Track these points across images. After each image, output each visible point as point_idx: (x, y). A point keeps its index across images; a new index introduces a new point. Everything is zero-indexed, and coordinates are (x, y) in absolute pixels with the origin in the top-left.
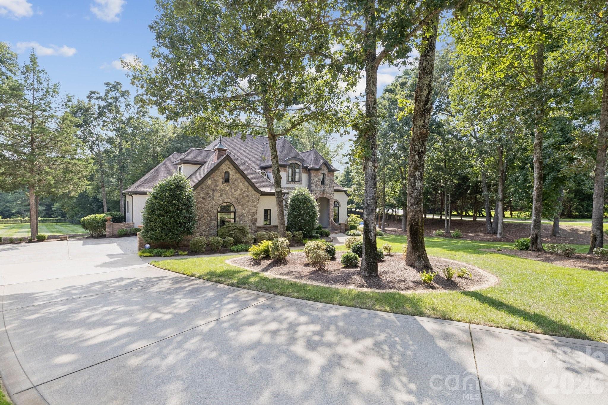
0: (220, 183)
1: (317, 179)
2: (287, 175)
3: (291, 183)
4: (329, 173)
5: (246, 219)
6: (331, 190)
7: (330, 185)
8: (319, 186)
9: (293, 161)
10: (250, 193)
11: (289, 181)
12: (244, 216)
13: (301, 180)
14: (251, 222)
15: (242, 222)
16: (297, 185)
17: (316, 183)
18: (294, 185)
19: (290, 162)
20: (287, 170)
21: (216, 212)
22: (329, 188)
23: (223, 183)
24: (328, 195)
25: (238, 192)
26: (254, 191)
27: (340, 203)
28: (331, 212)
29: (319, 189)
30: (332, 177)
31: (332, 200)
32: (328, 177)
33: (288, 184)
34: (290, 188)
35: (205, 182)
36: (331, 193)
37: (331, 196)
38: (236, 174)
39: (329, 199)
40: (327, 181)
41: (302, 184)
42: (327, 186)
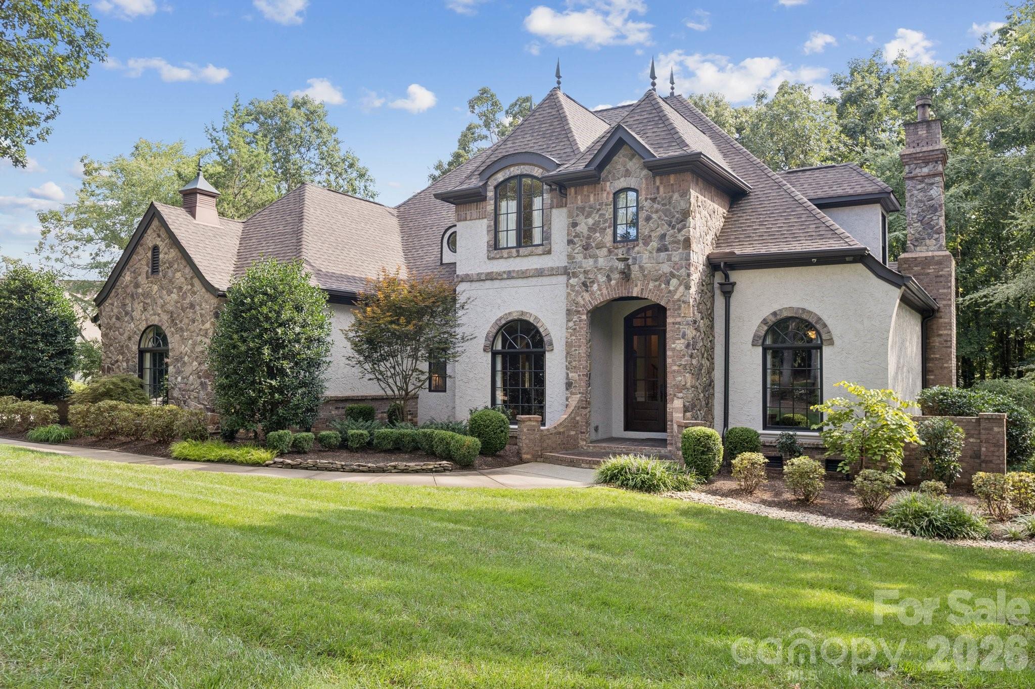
1: (590, 221)
2: (489, 226)
3: (506, 256)
4: (658, 183)
5: (188, 370)
6: (669, 260)
7: (663, 237)
8: (604, 251)
9: (512, 169)
10: (197, 298)
11: (496, 249)
12: (184, 363)
13: (546, 237)
14: (199, 381)
15: (179, 379)
16: (530, 258)
17: (589, 238)
18: (518, 259)
19: (500, 177)
20: (490, 207)
21: (135, 348)
22: (659, 250)
23: (147, 278)
24: (651, 285)
25: (174, 296)
26: (204, 290)
27: (825, 326)
28: (675, 368)
29: (601, 262)
30: (676, 196)
31: (679, 308)
32: (654, 200)
33: (493, 258)
34: (499, 274)
35: (121, 278)
36: (673, 275)
37: (671, 288)
38: (171, 248)
39: (663, 303)
40: (648, 219)
41: (549, 252)
42: (646, 244)
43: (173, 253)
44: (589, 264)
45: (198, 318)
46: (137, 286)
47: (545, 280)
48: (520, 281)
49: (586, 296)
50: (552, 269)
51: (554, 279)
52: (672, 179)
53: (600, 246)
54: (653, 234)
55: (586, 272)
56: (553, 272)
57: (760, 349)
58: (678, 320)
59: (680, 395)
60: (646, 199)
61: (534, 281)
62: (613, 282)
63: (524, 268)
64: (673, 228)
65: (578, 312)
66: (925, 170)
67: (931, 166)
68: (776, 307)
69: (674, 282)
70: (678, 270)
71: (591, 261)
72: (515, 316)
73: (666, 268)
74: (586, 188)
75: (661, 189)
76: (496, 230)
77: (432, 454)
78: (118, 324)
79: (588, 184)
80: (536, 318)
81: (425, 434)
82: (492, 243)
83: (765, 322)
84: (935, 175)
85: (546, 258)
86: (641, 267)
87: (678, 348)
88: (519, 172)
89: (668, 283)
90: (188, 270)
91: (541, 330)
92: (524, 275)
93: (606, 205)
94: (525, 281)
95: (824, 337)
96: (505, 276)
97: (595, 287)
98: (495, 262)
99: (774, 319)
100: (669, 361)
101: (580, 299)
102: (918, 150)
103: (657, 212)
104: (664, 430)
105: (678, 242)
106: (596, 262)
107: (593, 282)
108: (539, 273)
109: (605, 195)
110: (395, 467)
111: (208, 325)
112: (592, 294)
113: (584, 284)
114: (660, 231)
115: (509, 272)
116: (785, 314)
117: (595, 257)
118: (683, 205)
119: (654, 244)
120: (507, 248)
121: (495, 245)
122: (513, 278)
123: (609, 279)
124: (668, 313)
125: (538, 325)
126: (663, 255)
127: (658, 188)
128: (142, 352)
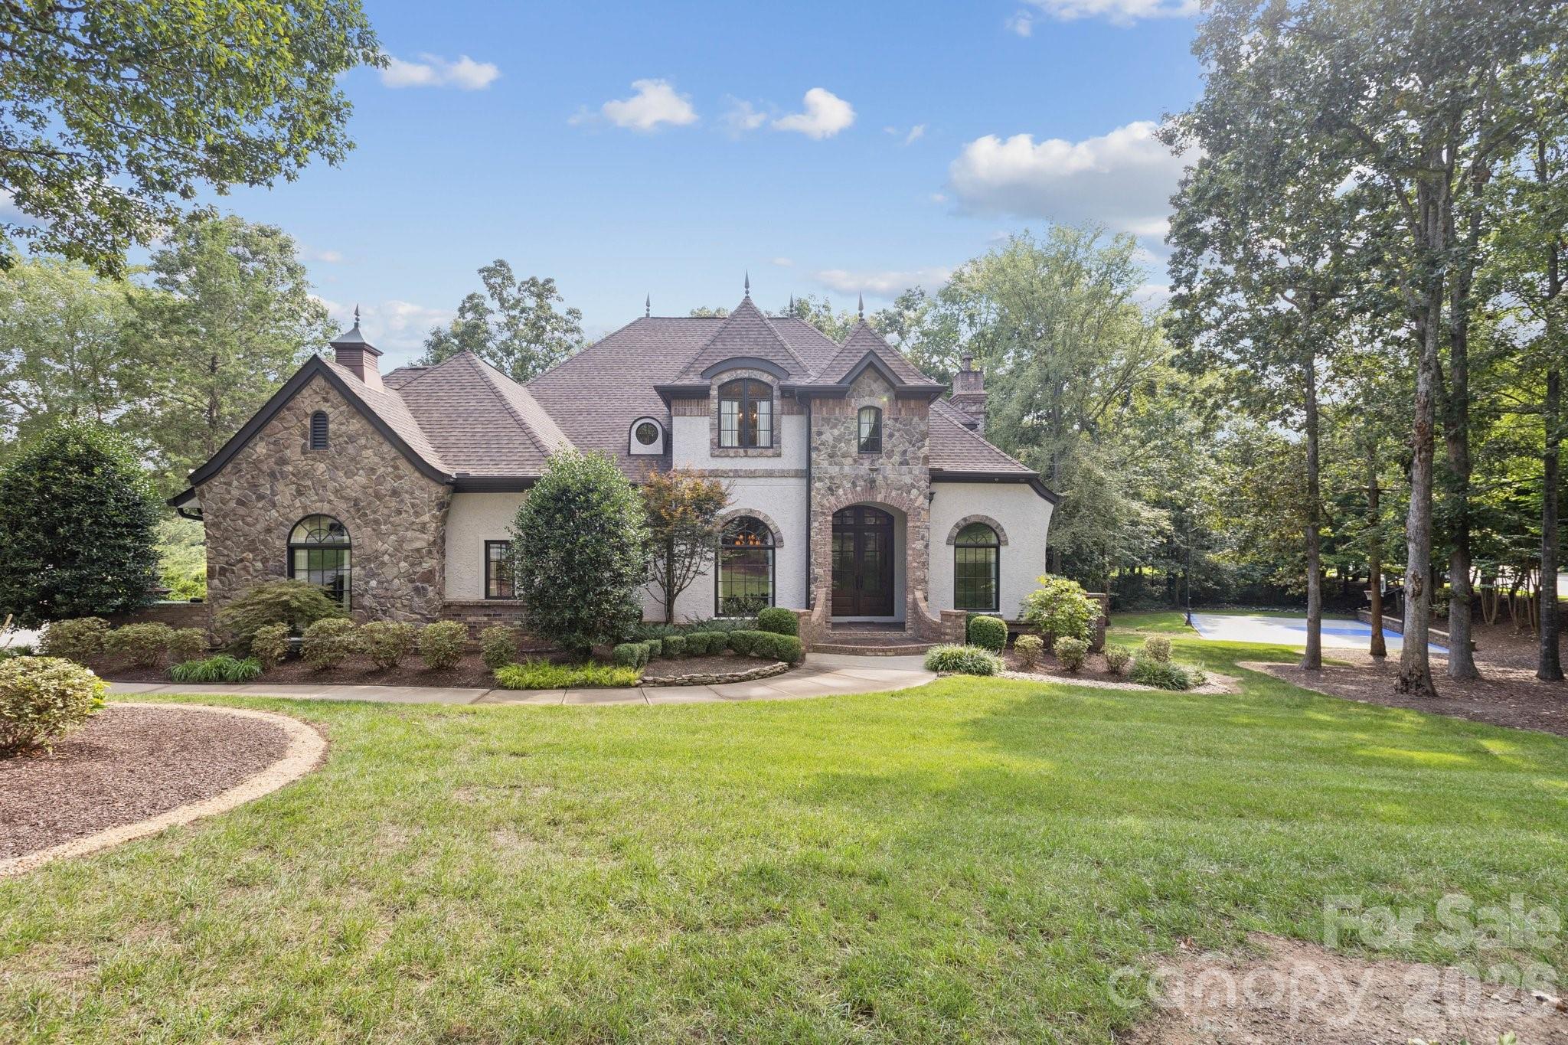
0: (293, 454)
1: (836, 432)
2: (712, 424)
3: (732, 454)
4: (900, 405)
5: (390, 572)
6: (911, 473)
7: (905, 452)
8: (850, 460)
9: (739, 372)
10: (405, 484)
11: (720, 447)
12: (383, 564)
13: (774, 441)
14: (410, 585)
15: (373, 583)
16: (759, 459)
17: (834, 447)
18: (745, 459)
19: (726, 378)
20: (714, 406)
21: (281, 544)
22: (901, 464)
23: (304, 453)
24: (894, 494)
25: (361, 479)
26: (417, 474)
27: (1002, 530)
28: (915, 564)
29: (847, 469)
30: (916, 419)
31: (919, 513)
32: (896, 420)
33: (718, 456)
34: (725, 472)
35: (247, 449)
36: (913, 486)
37: (912, 497)
38: (352, 418)
39: (904, 509)
40: (891, 436)
41: (779, 455)
42: (889, 457)
43: (356, 425)
44: (834, 470)
45: (408, 507)
46: (283, 461)
47: (774, 481)
48: (747, 480)
49: (832, 499)
50: (783, 471)
51: (784, 481)
52: (913, 403)
53: (844, 456)
54: (896, 449)
55: (831, 478)
56: (783, 474)
57: (953, 547)
58: (918, 524)
59: (920, 587)
60: (889, 418)
61: (762, 481)
62: (858, 489)
63: (753, 469)
64: (914, 445)
65: (824, 514)
66: (974, 409)
67: (978, 405)
68: (966, 514)
69: (914, 492)
70: (918, 482)
71: (837, 468)
72: (743, 513)
73: (908, 480)
74: (831, 402)
75: (903, 412)
76: (719, 429)
77: (767, 658)
78: (242, 511)
79: (834, 398)
80: (766, 516)
81: (744, 637)
82: (716, 441)
83: (957, 525)
84: (980, 413)
85: (777, 460)
86: (885, 478)
87: (918, 547)
88: (746, 376)
89: (909, 492)
90: (386, 448)
91: (771, 527)
92: (752, 475)
93: (852, 419)
94: (753, 480)
95: (1002, 539)
96: (731, 474)
97: (841, 492)
98: (719, 460)
99: (964, 523)
100: (910, 558)
101: (825, 502)
102: (970, 392)
103: (898, 430)
104: (892, 614)
105: (918, 458)
106: (842, 468)
107: (838, 487)
108: (769, 474)
109: (850, 409)
110: (757, 673)
111: (426, 518)
112: (837, 498)
113: (830, 489)
114: (901, 448)
115: (736, 471)
116: (973, 520)
117: (841, 465)
118: (923, 427)
119: (897, 458)
120: (732, 447)
121: (717, 445)
122: (740, 477)
123: (854, 485)
124: (909, 518)
125: (768, 523)
126: (904, 468)
127: (900, 410)
128: (292, 549)
